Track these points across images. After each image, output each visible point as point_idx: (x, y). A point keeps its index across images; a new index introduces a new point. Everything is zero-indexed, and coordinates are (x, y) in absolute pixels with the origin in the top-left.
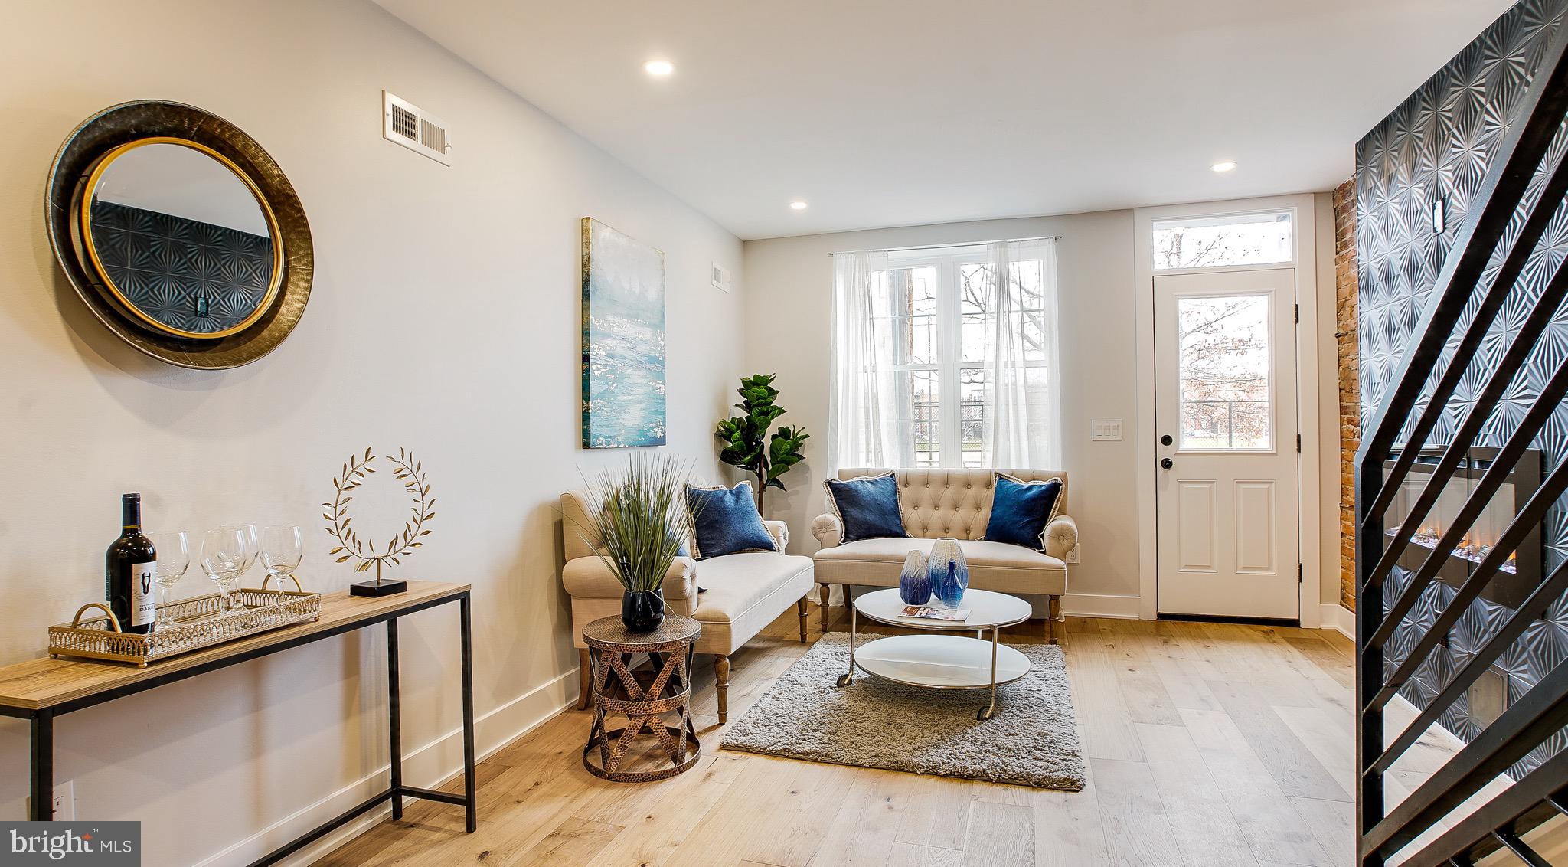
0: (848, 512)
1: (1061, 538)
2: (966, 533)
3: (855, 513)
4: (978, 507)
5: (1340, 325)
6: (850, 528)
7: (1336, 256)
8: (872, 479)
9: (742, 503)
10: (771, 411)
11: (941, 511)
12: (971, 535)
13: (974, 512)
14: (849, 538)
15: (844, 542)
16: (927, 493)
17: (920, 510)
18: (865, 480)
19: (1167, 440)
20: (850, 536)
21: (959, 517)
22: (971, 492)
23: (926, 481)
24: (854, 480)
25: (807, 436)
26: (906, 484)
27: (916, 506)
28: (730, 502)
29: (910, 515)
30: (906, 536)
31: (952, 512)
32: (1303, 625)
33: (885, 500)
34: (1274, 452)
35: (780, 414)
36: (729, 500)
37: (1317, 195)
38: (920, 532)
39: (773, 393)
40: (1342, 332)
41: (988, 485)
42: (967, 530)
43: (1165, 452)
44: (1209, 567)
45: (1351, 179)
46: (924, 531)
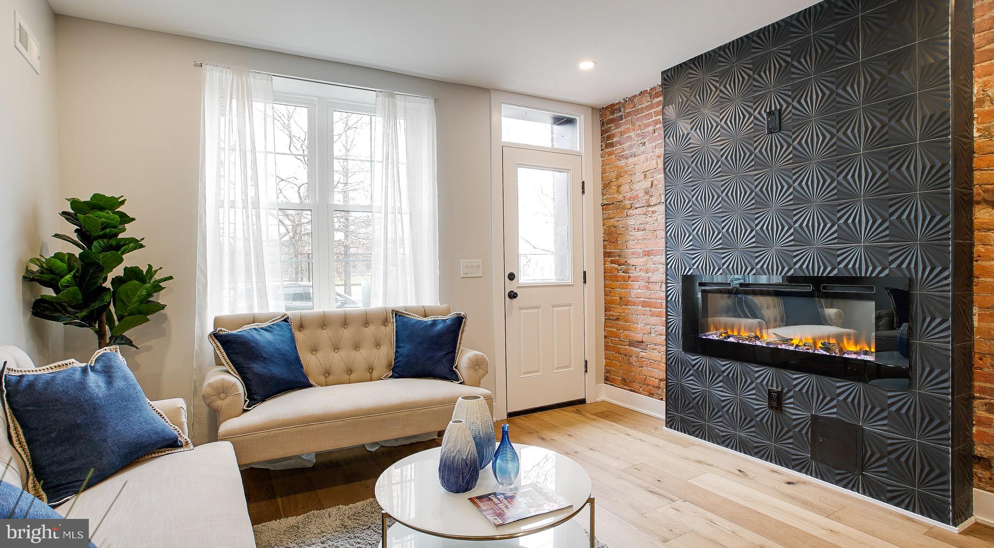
0: (249, 368)
1: (477, 367)
2: (370, 375)
3: (257, 367)
4: (378, 345)
5: (604, 198)
6: (254, 389)
7: (601, 152)
8: (264, 325)
9: (119, 383)
10: (123, 245)
11: (342, 353)
12: (375, 374)
13: (375, 351)
14: (255, 400)
15: (249, 406)
16: (325, 335)
17: (320, 355)
18: (256, 327)
19: (512, 277)
20: (255, 397)
21: (360, 357)
22: (370, 330)
23: (324, 322)
24: (246, 328)
25: (171, 278)
26: (301, 327)
27: (314, 350)
28: (98, 387)
29: (310, 362)
30: (311, 386)
31: (354, 352)
32: (588, 402)
33: (285, 347)
34: (572, 283)
35: (135, 249)
36: (95, 382)
37: (594, 109)
38: (322, 379)
39: (126, 219)
40: (606, 202)
41: (385, 322)
42: (371, 369)
43: (511, 286)
44: (537, 371)
45: (622, 101)
46: (329, 378)
